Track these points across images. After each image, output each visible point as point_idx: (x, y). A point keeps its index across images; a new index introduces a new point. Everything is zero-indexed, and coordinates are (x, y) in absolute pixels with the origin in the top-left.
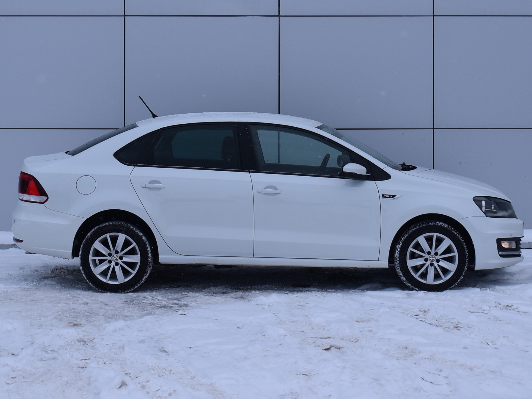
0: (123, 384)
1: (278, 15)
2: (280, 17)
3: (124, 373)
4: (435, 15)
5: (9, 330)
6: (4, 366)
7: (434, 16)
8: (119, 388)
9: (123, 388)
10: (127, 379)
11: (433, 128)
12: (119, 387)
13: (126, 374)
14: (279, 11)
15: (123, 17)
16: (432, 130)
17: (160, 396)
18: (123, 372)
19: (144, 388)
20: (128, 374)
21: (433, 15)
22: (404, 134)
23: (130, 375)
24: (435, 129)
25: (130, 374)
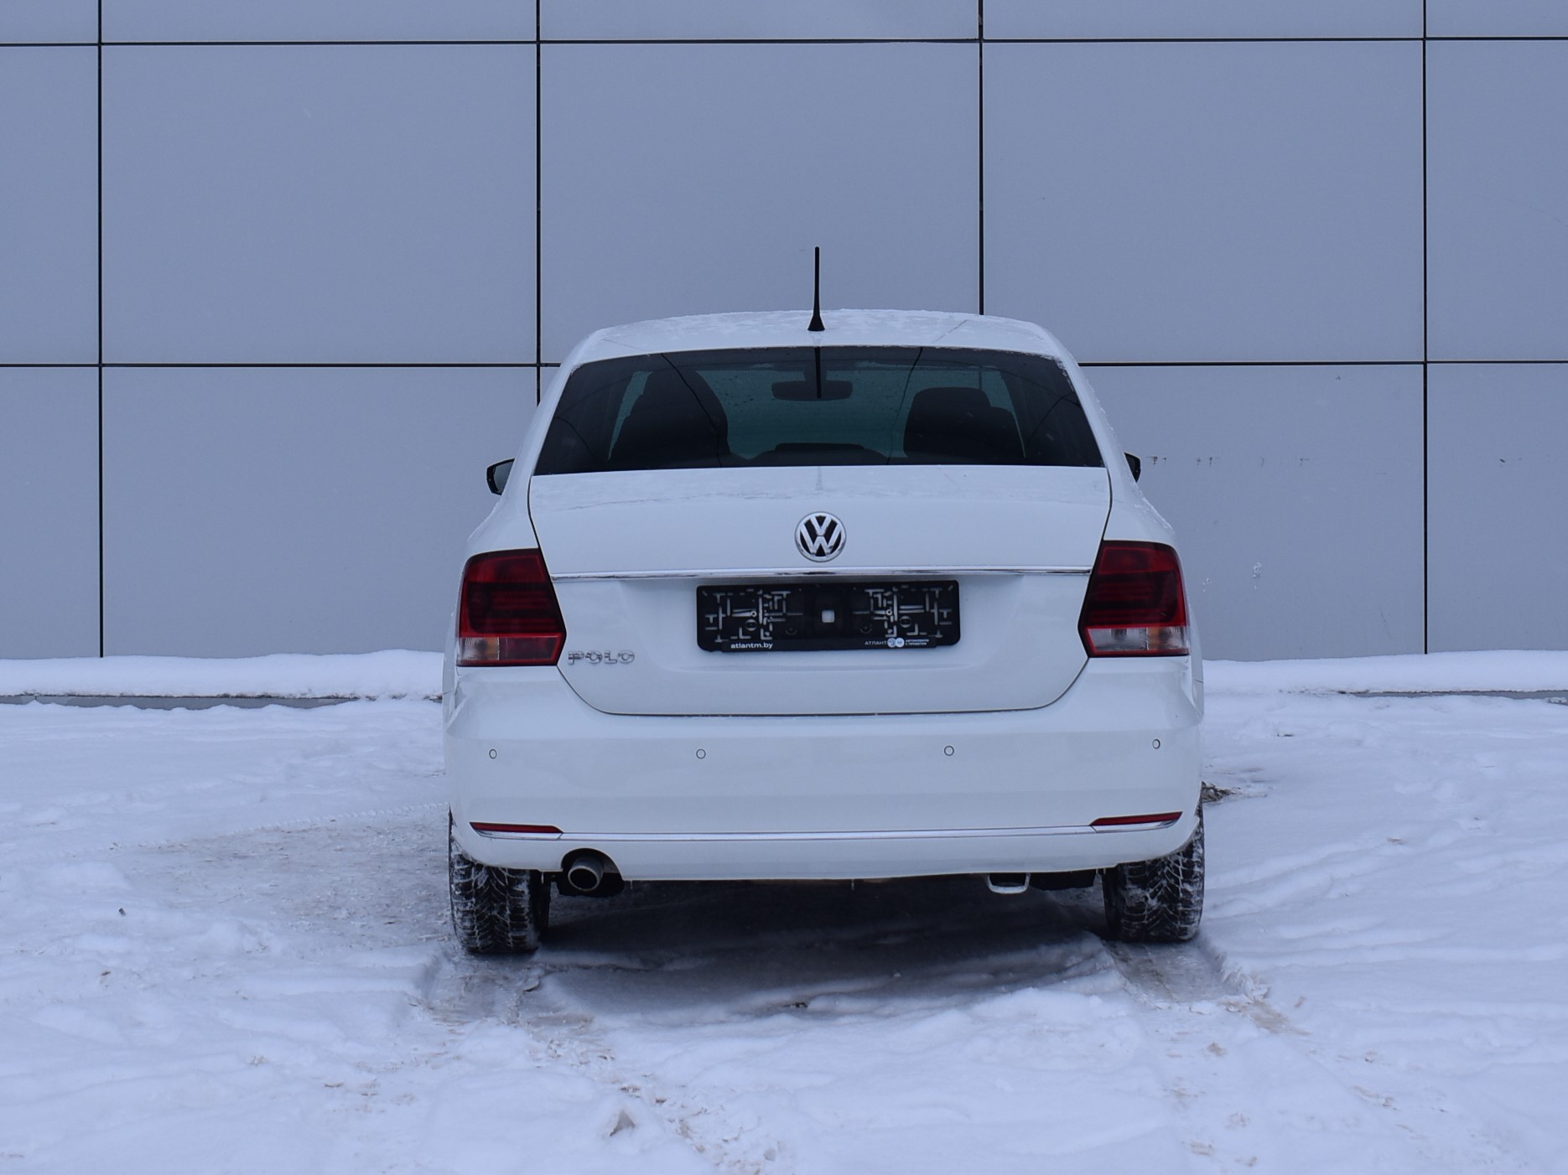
0: (624, 1124)
1: (977, 37)
2: (984, 44)
3: (618, 1086)
4: (1428, 36)
5: (249, 952)
6: (252, 1063)
7: (1425, 39)
8: (611, 1135)
9: (624, 1133)
10: (633, 1107)
11: (1423, 360)
12: (612, 1131)
13: (624, 1089)
14: (981, 27)
15: (535, 45)
16: (1422, 366)
17: (739, 1161)
18: (614, 1083)
19: (687, 1136)
20: (631, 1090)
21: (1422, 36)
22: (1339, 378)
23: (637, 1094)
24: (1428, 365)
25: (636, 1089)
